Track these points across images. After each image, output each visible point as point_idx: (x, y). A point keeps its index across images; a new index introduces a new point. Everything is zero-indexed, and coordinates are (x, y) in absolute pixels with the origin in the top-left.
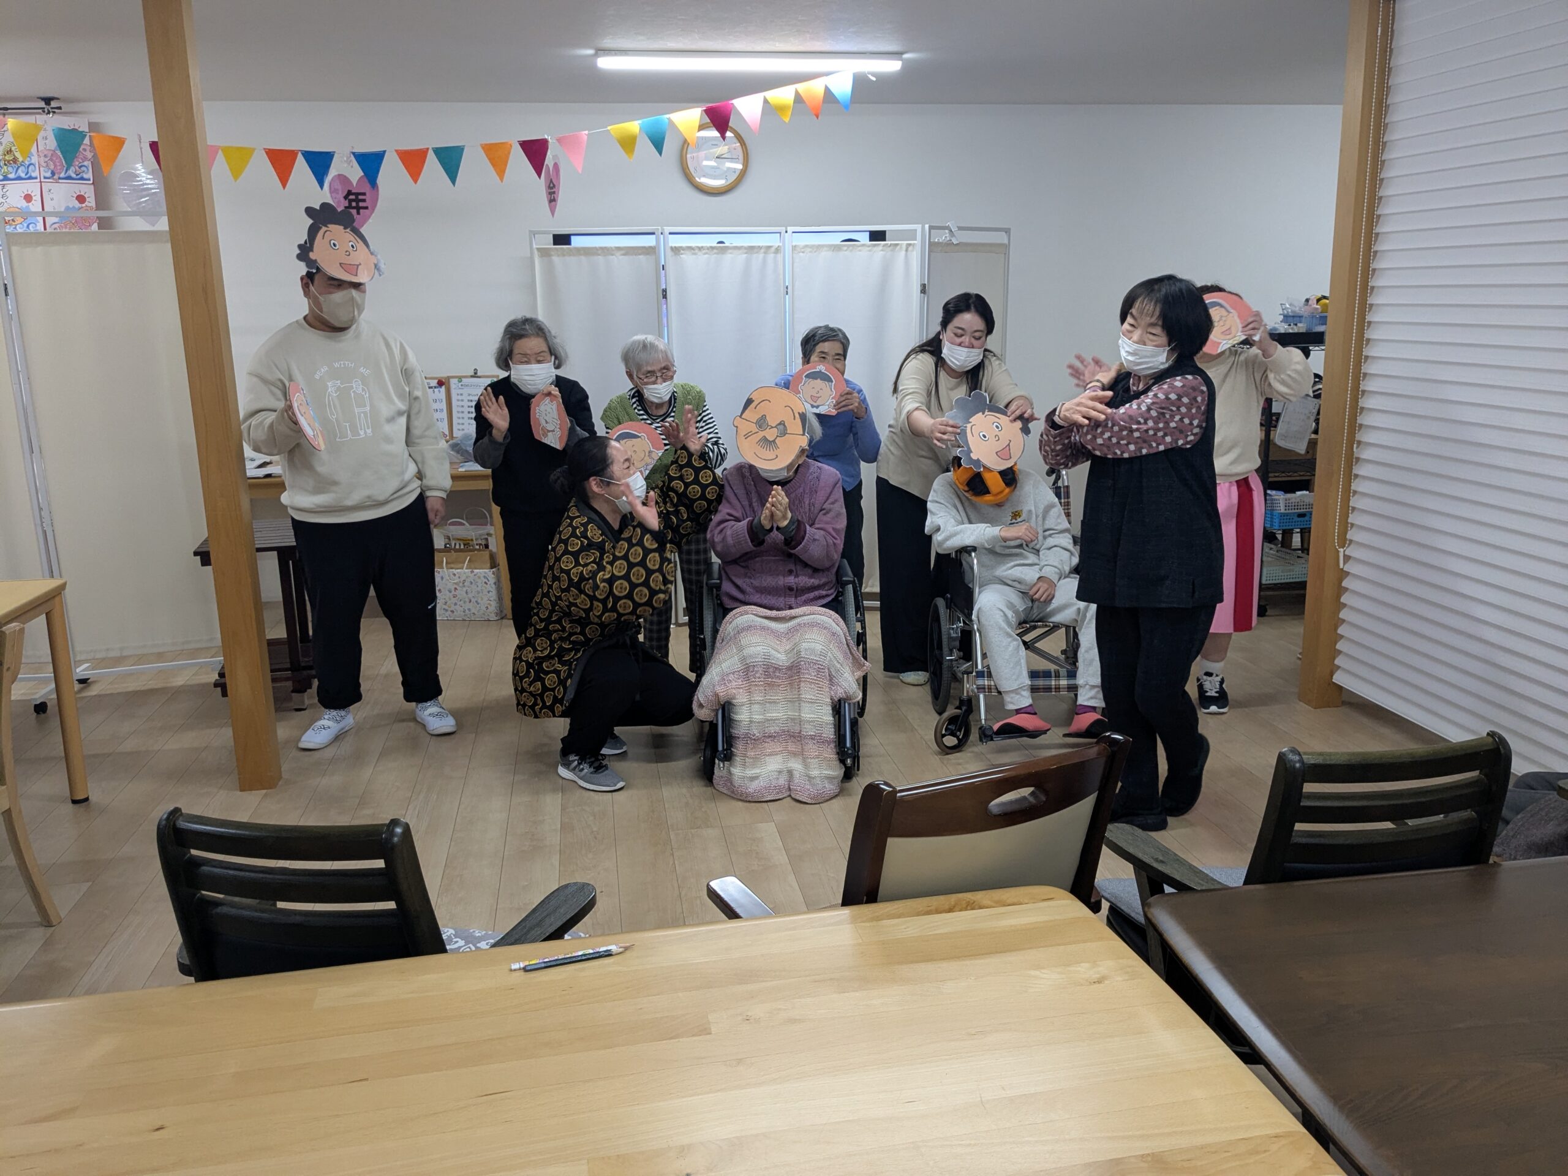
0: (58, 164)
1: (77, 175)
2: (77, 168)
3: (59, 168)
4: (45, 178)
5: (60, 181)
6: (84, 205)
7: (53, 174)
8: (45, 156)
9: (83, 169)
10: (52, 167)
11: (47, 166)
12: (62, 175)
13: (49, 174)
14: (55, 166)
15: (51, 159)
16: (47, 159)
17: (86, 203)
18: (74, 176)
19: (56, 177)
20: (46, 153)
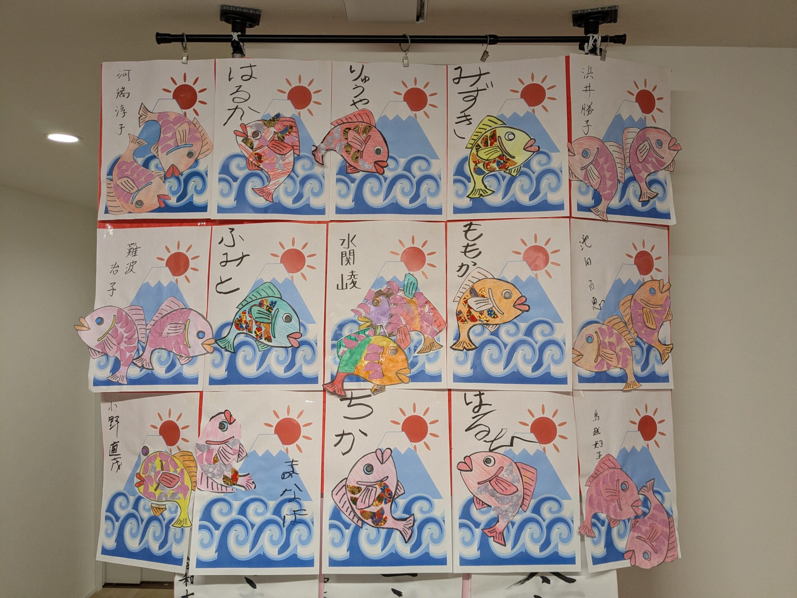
0: (608, 175)
1: (644, 203)
2: (643, 185)
3: (609, 183)
4: (581, 208)
5: (611, 217)
6: (647, 278)
7: (597, 198)
8: (585, 154)
9: (656, 188)
10: (595, 182)
11: (586, 177)
12: (615, 203)
13: (588, 200)
14: (603, 178)
15: (595, 163)
16: (587, 161)
17: (654, 273)
18: (637, 205)
19: (602, 207)
20: (587, 145)
